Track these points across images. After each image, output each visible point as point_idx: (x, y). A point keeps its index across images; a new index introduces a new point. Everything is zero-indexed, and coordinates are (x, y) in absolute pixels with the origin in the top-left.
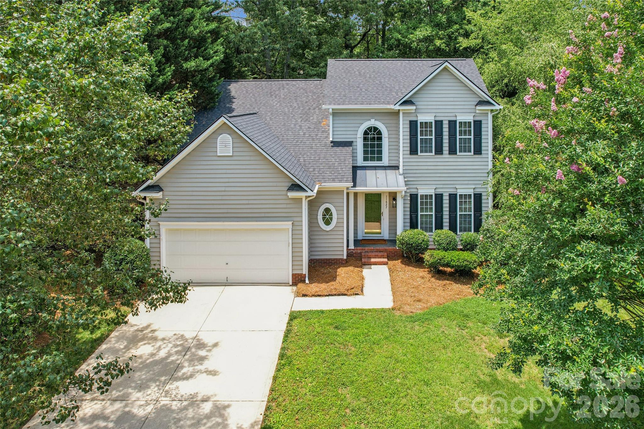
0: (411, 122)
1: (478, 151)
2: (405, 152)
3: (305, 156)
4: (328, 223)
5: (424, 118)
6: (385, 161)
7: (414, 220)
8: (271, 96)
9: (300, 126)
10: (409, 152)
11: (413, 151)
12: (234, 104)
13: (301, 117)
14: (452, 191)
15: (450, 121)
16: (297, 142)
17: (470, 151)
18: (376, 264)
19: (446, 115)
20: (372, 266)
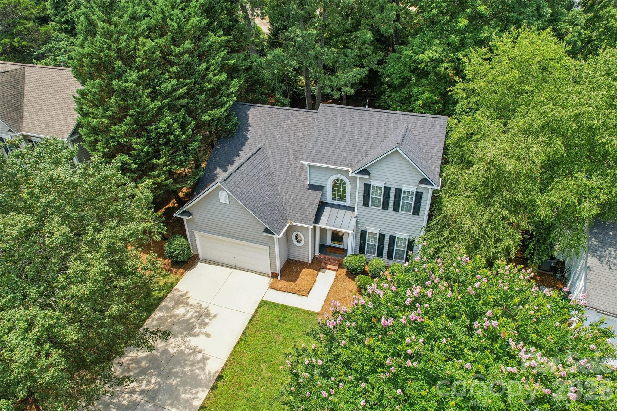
0: (365, 184)
1: (416, 212)
2: (359, 204)
3: (287, 195)
4: (299, 242)
5: (376, 184)
6: (347, 203)
7: (363, 246)
8: (277, 127)
9: (291, 164)
10: (362, 204)
11: (366, 203)
12: (249, 133)
13: (294, 154)
14: (393, 234)
15: (396, 189)
16: (285, 179)
17: (410, 211)
18: (329, 269)
19: (394, 184)
20: (327, 271)
